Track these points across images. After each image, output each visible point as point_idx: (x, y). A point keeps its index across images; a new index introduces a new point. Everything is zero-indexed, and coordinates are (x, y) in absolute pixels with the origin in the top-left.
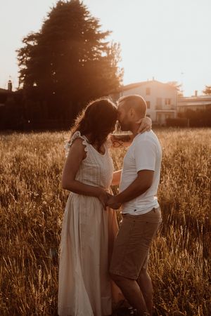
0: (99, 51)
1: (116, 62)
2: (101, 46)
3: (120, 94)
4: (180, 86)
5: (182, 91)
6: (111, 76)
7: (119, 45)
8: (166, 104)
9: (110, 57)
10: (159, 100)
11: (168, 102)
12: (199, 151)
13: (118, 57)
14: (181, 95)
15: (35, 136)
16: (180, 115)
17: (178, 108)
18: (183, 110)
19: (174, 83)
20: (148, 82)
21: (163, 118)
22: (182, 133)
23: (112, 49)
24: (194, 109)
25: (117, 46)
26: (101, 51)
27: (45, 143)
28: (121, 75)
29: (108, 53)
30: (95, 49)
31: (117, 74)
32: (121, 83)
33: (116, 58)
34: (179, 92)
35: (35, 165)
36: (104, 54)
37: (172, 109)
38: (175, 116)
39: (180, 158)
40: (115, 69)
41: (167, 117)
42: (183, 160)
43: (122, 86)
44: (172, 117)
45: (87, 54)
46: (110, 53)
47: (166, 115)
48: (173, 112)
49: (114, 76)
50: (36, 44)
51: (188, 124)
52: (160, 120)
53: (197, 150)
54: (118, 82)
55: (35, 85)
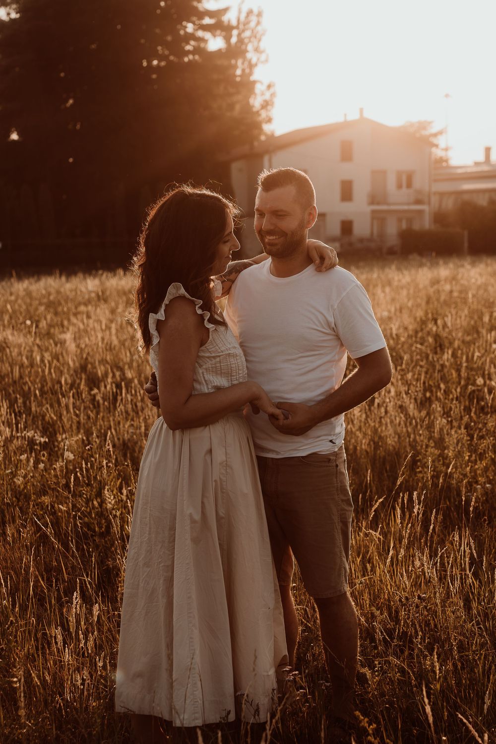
0: (200, 33)
1: (251, 66)
2: (207, 21)
3: (266, 159)
4: (440, 133)
5: (446, 149)
6: (238, 107)
7: (259, 15)
8: (400, 186)
9: (235, 52)
10: (379, 175)
11: (407, 180)
12: (486, 319)
13: (257, 50)
14: (441, 160)
15: (21, 287)
16: (439, 218)
17: (435, 200)
18: (449, 204)
19: (423, 125)
20: (345, 125)
21: (392, 229)
22: (444, 271)
23: (242, 25)
24: (483, 201)
25: (254, 19)
26: (207, 35)
27: (53, 306)
28: (266, 105)
29: (227, 39)
30: (190, 27)
31: (256, 102)
32: (267, 128)
33: (251, 55)
34: (438, 153)
35: (32, 365)
36: (215, 43)
37: (418, 202)
38: (426, 223)
39: (430, 340)
40: (248, 86)
41: (404, 226)
42: (440, 345)
43: (271, 137)
44: (416, 226)
45: (166, 45)
46: (234, 40)
47: (400, 220)
48: (421, 212)
49: (248, 108)
50: (14, 15)
51: (466, 245)
52: (382, 235)
53: (481, 318)
54: (257, 126)
55: (14, 136)
